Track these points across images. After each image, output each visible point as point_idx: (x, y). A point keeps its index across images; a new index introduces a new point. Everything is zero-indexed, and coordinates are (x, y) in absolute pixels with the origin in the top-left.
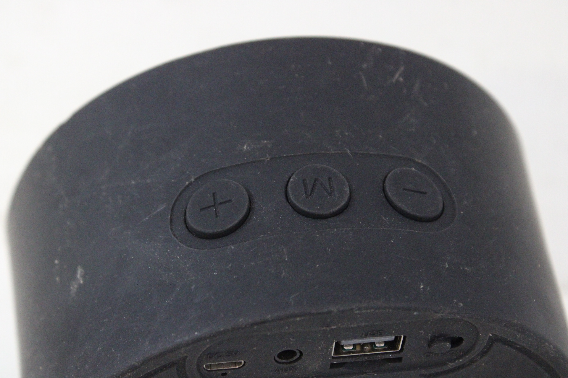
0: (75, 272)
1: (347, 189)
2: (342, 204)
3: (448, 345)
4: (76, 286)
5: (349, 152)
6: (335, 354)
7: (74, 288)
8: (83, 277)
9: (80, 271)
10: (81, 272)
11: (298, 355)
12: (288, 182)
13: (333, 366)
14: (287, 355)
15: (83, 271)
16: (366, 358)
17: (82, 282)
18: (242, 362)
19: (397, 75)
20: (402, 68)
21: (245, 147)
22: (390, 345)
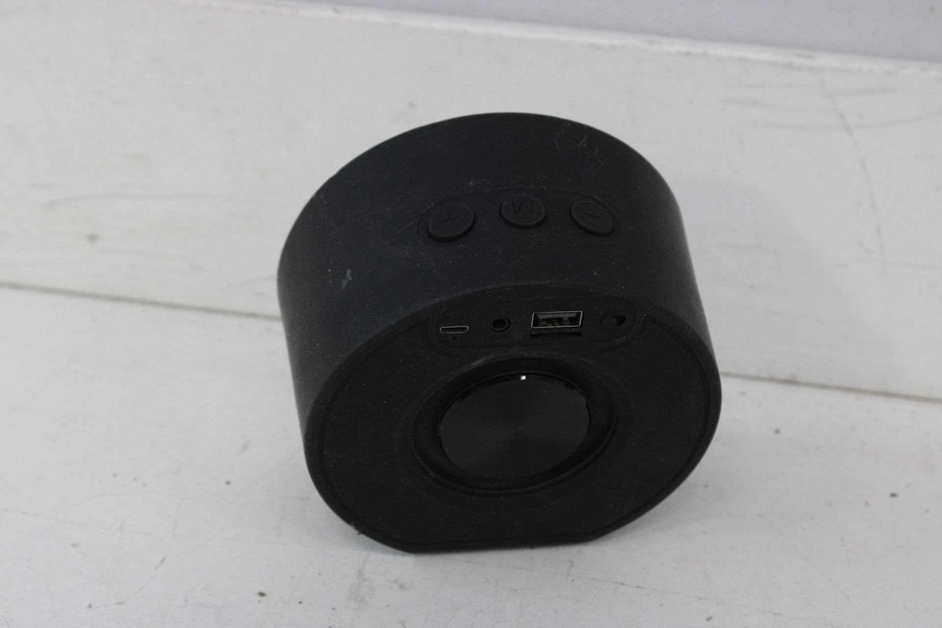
0: (346, 273)
1: (544, 211)
2: (540, 219)
3: (615, 321)
4: (346, 283)
5: (545, 188)
6: (534, 326)
7: (344, 284)
8: (351, 275)
9: (348, 272)
10: (350, 272)
11: (507, 324)
12: (502, 205)
13: (532, 336)
14: (499, 323)
15: (351, 272)
16: (556, 330)
17: (350, 279)
18: (467, 328)
19: (581, 143)
20: (585, 138)
21: (471, 183)
22: (573, 321)
